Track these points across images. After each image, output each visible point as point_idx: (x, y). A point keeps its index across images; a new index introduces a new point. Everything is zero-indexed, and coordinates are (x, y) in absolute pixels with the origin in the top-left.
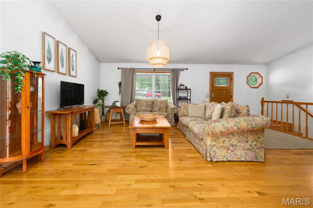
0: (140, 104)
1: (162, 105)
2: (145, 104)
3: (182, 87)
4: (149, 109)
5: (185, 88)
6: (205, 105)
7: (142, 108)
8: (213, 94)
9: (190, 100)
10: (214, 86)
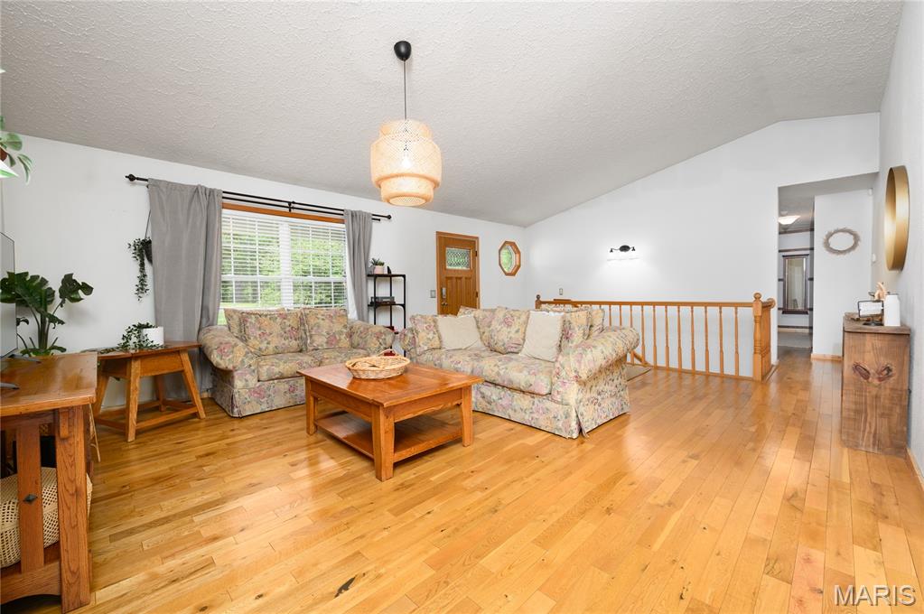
0: (260, 329)
1: (337, 327)
2: (277, 329)
3: (378, 270)
4: (294, 344)
5: (386, 273)
6: (475, 317)
7: (268, 343)
8: (444, 290)
9: (404, 306)
10: (445, 269)
